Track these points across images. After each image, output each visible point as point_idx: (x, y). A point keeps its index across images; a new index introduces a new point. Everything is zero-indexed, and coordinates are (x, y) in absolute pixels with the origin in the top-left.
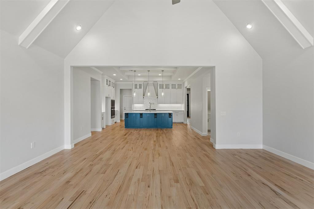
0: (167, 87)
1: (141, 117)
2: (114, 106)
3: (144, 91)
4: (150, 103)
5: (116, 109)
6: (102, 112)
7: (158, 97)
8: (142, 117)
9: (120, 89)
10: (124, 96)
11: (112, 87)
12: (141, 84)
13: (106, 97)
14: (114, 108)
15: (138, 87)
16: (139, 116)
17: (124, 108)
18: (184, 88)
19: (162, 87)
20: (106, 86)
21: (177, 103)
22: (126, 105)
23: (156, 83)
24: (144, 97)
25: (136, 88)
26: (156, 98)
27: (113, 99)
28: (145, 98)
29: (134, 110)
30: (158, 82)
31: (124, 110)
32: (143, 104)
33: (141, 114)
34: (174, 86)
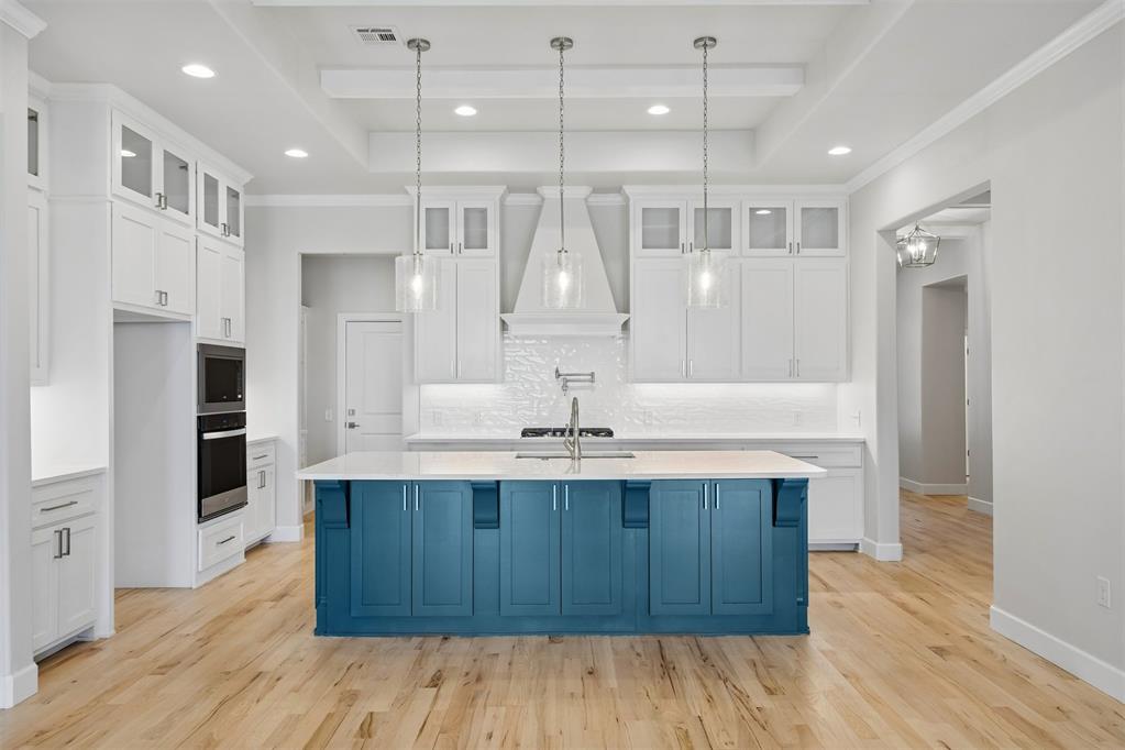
0: (715, 230)
1: (478, 524)
2: (242, 400)
3: (512, 267)
4: (558, 375)
5: (253, 432)
6: (38, 473)
7: (625, 325)
8: (495, 523)
9: (307, 260)
10: (342, 318)
11: (211, 218)
12: (483, 212)
13: (124, 322)
14: (239, 420)
15: (456, 235)
16: (461, 507)
17: (342, 419)
18: (874, 241)
19: (662, 228)
20: (130, 206)
21: (794, 374)
22: (355, 391)
23: (613, 200)
24: (506, 317)
25: (438, 240)
26: (618, 332)
27: (216, 337)
28: (513, 329)
29: (426, 434)
30: (628, 189)
31: (342, 430)
32: (503, 381)
33: (487, 494)
34: (769, 229)
